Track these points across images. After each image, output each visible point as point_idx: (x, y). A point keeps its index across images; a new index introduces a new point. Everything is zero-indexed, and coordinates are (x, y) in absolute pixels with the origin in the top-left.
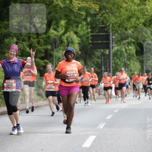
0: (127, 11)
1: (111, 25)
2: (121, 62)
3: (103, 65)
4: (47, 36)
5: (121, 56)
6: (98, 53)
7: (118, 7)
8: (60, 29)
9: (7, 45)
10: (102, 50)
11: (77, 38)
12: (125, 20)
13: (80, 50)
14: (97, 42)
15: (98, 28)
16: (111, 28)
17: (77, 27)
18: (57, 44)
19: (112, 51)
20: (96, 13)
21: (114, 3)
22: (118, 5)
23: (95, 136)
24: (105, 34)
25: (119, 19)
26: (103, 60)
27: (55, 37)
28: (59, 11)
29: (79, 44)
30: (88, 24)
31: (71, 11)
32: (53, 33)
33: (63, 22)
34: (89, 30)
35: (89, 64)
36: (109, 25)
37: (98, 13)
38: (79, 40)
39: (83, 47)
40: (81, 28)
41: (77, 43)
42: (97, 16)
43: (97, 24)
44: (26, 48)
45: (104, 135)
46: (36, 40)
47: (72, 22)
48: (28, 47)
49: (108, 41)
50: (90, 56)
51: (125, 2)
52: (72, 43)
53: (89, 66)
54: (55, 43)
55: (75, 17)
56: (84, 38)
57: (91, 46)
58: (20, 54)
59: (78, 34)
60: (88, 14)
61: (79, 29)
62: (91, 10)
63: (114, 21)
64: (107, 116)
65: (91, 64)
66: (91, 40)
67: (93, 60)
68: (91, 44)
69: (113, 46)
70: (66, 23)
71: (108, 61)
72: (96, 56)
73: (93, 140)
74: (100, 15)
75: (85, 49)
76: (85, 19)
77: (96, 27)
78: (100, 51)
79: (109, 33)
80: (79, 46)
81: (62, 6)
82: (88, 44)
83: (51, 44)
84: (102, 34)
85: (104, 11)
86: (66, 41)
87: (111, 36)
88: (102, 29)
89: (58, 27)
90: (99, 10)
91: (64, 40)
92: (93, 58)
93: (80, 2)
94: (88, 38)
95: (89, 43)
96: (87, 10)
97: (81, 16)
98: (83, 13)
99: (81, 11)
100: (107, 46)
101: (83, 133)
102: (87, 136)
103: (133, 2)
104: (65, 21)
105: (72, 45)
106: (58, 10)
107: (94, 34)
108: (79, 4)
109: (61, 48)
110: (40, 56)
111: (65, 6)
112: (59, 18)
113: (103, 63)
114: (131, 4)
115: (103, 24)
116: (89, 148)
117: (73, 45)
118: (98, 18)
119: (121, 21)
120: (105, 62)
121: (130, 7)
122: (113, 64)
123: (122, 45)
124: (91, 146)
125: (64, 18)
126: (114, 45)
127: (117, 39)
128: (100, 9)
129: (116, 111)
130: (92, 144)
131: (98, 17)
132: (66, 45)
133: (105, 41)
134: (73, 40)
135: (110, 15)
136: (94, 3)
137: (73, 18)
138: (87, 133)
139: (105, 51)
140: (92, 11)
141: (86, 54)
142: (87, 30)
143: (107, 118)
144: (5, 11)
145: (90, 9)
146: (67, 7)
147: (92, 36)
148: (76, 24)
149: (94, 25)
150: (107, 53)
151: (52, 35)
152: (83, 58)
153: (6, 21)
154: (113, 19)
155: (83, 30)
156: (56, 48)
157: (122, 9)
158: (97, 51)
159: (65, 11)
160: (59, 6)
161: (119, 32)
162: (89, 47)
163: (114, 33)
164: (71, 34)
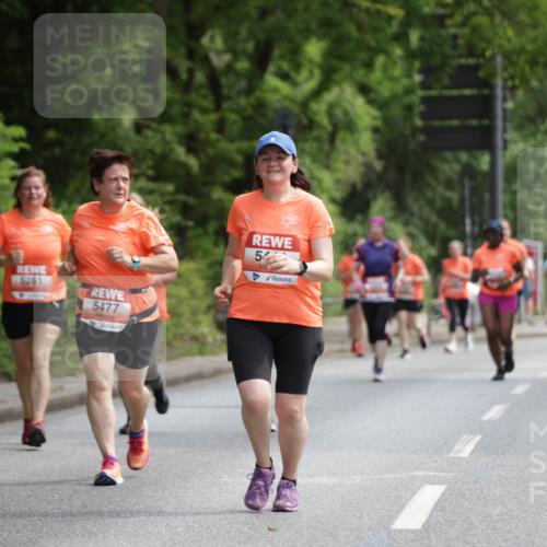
1: (499, 60)
3: (467, 213)
4: (252, 100)
6: (449, 166)
8: (304, 73)
9: (102, 136)
10: (464, 156)
11: (367, 108)
13: (380, 156)
14: (446, 123)
15: (449, 70)
16: (499, 68)
17: (369, 66)
19: (503, 159)
20: (441, 11)
23: (444, 487)
24: (474, 92)
25: (532, 33)
26: (467, 193)
27: (287, 103)
28: (300, 6)
29: (376, 130)
30: (411, 55)
31: (347, 4)
32: (276, 90)
33: (314, 49)
34: (418, 78)
35: (415, 207)
36: (493, 58)
37: (449, 10)
38: (375, 118)
39: (389, 144)
40: (384, 72)
41: (366, 129)
42: (449, 22)
43: (444, 56)
44: (172, 150)
45: (475, 482)
46: (213, 117)
47: (350, 46)
48: (180, 143)
49: (486, 122)
50: (417, 177)
52: (350, 126)
53: (413, 215)
55: (360, 28)
56: (396, 111)
57: (422, 138)
58: (151, 172)
59: (372, 95)
60: (412, 14)
61: (377, 74)
63: (514, 40)
64: (488, 409)
65: (421, 208)
66: (424, 116)
67: (429, 194)
68: (424, 130)
69: (505, 142)
70: (328, 53)
71: (487, 196)
72: (441, 177)
73: (435, 500)
74: (458, 19)
75: (400, 150)
76: (401, 37)
77: (444, 65)
78: (458, 160)
79: (491, 87)
80: (375, 141)
82: (408, 131)
84: (467, 92)
85: (472, 7)
86: (324, 121)
87: (499, 102)
88: (467, 76)
89: (297, 67)
91: (317, 118)
92: (428, 185)
94: (409, 108)
95: (415, 131)
98: (395, 11)
100: (485, 139)
101: (397, 476)
102: (412, 489)
104: (323, 45)
105: (348, 136)
107: (433, 93)
110: (227, 178)
113: (467, 205)
115: (471, 53)
116: (420, 530)
117: (353, 134)
118: (452, 31)
119: (539, 43)
120: (474, 200)
122: (505, 206)
123: (539, 137)
124: (427, 526)
125: (321, 32)
126: (511, 135)
127: (520, 112)
129: (520, 390)
130: (431, 516)
131: (453, 26)
132: (325, 136)
133: (474, 122)
134: (352, 116)
135: (498, 18)
137: (353, 32)
138: (410, 474)
139: (475, 158)
140: (428, 5)
141: (401, 169)
142: (409, 75)
143: (486, 417)
147: (424, 100)
148: (363, 56)
149: (436, 60)
150: (485, 167)
151: (272, 98)
152: (388, 186)
154: (510, 32)
158: (445, 160)
161: (535, 83)
162: (412, 145)
163: (513, 88)
164: (346, 96)
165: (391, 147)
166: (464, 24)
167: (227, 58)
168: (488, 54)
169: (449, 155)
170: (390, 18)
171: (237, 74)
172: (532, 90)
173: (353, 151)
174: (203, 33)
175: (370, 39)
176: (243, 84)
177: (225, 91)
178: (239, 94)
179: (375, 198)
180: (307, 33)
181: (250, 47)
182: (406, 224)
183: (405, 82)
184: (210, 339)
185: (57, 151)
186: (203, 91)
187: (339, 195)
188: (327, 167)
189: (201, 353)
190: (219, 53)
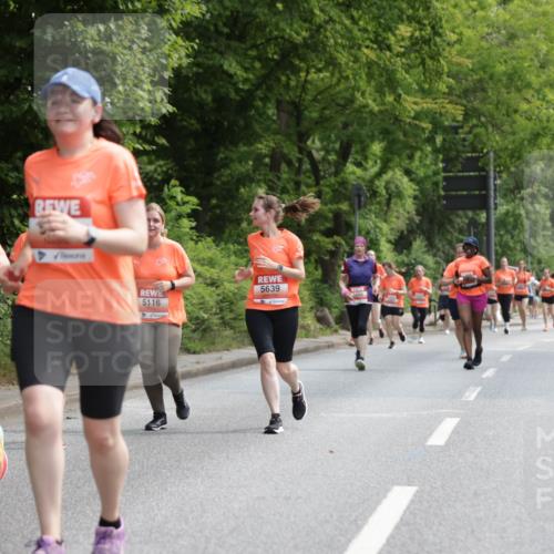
0: (529, 119)
1: (492, 154)
2: (515, 243)
4: (339, 179)
5: (515, 227)
6: (461, 219)
7: (507, 111)
8: (370, 163)
9: (246, 202)
10: (470, 214)
11: (410, 184)
12: (526, 142)
13: (418, 214)
14: (459, 193)
15: (461, 160)
16: (492, 160)
17: (411, 157)
18: (363, 199)
19: (495, 215)
20: (455, 124)
21: (499, 102)
22: (509, 107)
23: (458, 419)
24: (477, 173)
25: (511, 138)
27: (360, 181)
28: (369, 121)
29: (415, 198)
30: (436, 151)
31: (397, 120)
32: (354, 173)
33: (377, 148)
34: (441, 165)
35: (440, 246)
36: (487, 153)
37: (460, 124)
38: (414, 190)
39: (423, 206)
40: (421, 162)
41: (410, 197)
42: (460, 131)
43: (458, 152)
46: (314, 190)
47: (400, 146)
49: (484, 192)
50: (441, 226)
51: (525, 99)
52: (400, 195)
53: (439, 250)
54: (359, 196)
55: (405, 135)
56: (428, 186)
57: (444, 202)
59: (414, 176)
60: (437, 126)
61: (416, 163)
62: (443, 118)
63: (500, 143)
65: (443, 246)
66: (444, 189)
68: (445, 197)
69: (496, 204)
70: (385, 150)
71: (485, 238)
72: (456, 226)
73: (453, 428)
74: (466, 129)
75: (430, 210)
76: (431, 140)
77: (457, 158)
79: (488, 172)
80: (415, 204)
81: (376, 109)
82: (435, 198)
83: (348, 199)
84: (472, 174)
85: (475, 121)
86: (384, 192)
87: (492, 180)
88: (472, 164)
89: (366, 158)
90: (464, 119)
91: (379, 190)
92: (448, 231)
93: (418, 100)
94: (436, 184)
95: (439, 197)
96: (434, 118)
97: (420, 132)
98: (426, 125)
99: (420, 121)
100: (483, 203)
101: (429, 412)
102: (438, 420)
103: (543, 99)
104: (382, 145)
105: (399, 201)
106: (366, 118)
107: (451, 174)
108: (415, 103)
109: (373, 208)
110: (322, 228)
111: (382, 108)
112: (368, 136)
114: (538, 103)
115: (474, 150)
116: (443, 446)
117: (401, 200)
118: (462, 136)
119: (517, 144)
121: (536, 112)
122: (496, 245)
123: (517, 201)
124: (448, 443)
125: (381, 137)
126: (499, 200)
127: (505, 187)
128: (467, 116)
129: (505, 358)
130: (450, 437)
131: (462, 133)
132: (384, 202)
133: (477, 192)
134: (401, 189)
135: (490, 129)
136: (450, 102)
137: (402, 137)
138: (438, 411)
139: (477, 215)
140: (447, 120)
141: (431, 222)
142: (436, 164)
144: (242, 123)
145: (441, 114)
146: (386, 110)
147: (445, 179)
148: (408, 151)
149: (453, 154)
150: (484, 220)
151: (352, 178)
152: (423, 232)
153: (244, 145)
154: (497, 138)
155: (425, 165)
156: (360, 207)
157: (517, 117)
158: (458, 216)
159: (383, 120)
160: (367, 110)
161: (513, 169)
162: (438, 207)
163: (500, 172)
164: (397, 176)
165: (425, 208)
166: (470, 132)
167: (322, 153)
168: (485, 151)
169: (461, 212)
170: (423, 129)
171: (329, 163)
172: (512, 173)
173: (401, 210)
174: (308, 138)
175: (412, 141)
176: (333, 169)
177: (322, 173)
178: (330, 176)
179: (415, 239)
180: (372, 138)
181: (337, 146)
182: (435, 256)
183: (433, 167)
184: (312, 328)
185: (218, 211)
186: (308, 174)
187: (392, 238)
188: (386, 221)
189: (307, 337)
190: (318, 150)
